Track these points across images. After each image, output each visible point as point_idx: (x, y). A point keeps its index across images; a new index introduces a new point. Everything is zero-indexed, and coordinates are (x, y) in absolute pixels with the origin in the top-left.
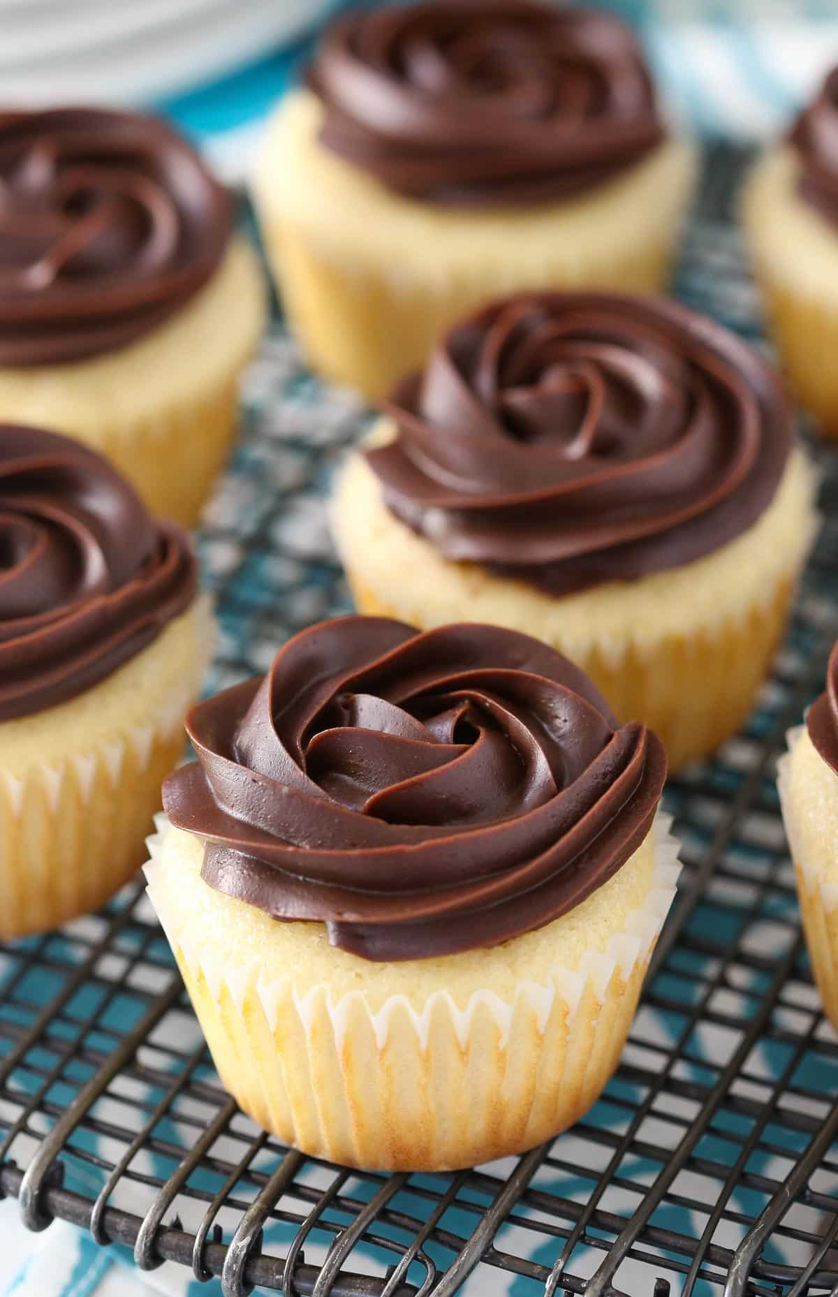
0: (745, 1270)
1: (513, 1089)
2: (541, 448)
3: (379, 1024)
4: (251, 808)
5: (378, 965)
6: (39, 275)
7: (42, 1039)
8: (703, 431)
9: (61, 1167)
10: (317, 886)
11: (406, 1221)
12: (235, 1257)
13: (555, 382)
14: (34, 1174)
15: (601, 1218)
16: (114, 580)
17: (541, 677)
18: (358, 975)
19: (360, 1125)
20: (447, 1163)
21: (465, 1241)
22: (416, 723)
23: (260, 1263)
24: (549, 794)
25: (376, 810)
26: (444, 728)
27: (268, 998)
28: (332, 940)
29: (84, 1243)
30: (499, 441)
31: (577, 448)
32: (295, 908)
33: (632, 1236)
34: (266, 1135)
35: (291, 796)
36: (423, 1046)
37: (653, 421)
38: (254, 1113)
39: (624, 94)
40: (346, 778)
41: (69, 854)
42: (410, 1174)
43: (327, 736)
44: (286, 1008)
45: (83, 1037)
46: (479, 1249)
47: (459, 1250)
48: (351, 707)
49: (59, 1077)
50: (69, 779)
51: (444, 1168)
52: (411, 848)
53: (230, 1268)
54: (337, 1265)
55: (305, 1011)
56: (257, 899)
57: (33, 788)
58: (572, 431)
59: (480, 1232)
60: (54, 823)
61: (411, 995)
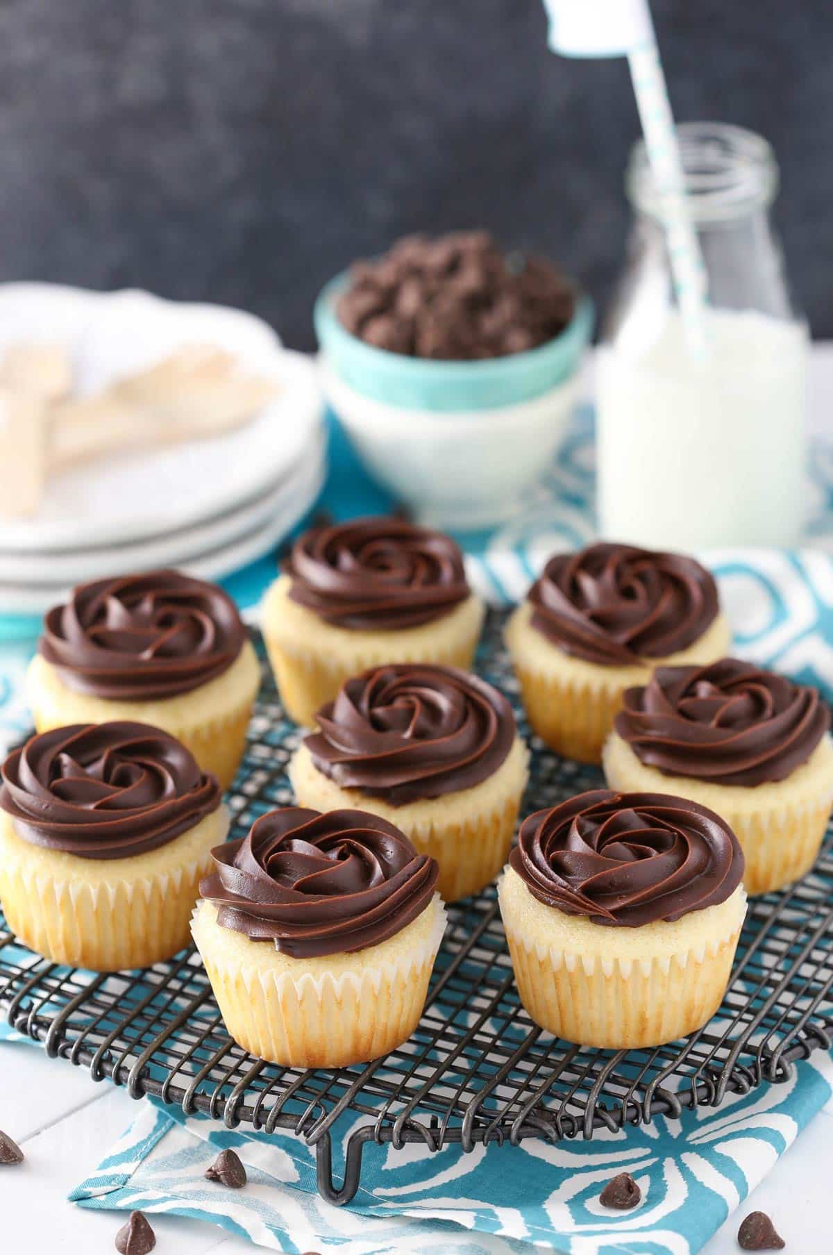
0: (473, 1112)
1: (364, 1026)
2: (390, 735)
3: (298, 987)
4: (239, 888)
5: (299, 960)
6: (147, 655)
7: (140, 1014)
8: (471, 725)
9: (149, 1069)
10: (270, 923)
11: (313, 1091)
12: (230, 1105)
13: (399, 704)
14: (135, 1070)
15: (407, 1090)
16: (179, 791)
17: (380, 832)
18: (289, 965)
19: (291, 1042)
20: (333, 1064)
21: (339, 1099)
22: (320, 851)
23: (242, 1109)
24: (380, 882)
25: (298, 888)
26: (333, 855)
27: (247, 978)
28: (277, 948)
29: (160, 1115)
30: (369, 730)
31: (407, 734)
32: (259, 933)
33: (420, 1097)
34: (248, 1054)
35: (259, 881)
36: (320, 999)
37: (445, 722)
38: (242, 1045)
39: (447, 573)
40: (287, 876)
41: (155, 927)
42: (316, 1070)
43: (277, 856)
44: (256, 981)
45: (161, 1014)
46: (347, 1101)
47: (336, 1103)
48: (290, 847)
49: (148, 1030)
50: (155, 886)
51: (332, 1067)
52: (314, 903)
53: (228, 1110)
54: (279, 1108)
55: (263, 981)
56: (241, 930)
57: (138, 890)
58: (405, 729)
59: (347, 1093)
60: (148, 908)
61: (314, 974)
